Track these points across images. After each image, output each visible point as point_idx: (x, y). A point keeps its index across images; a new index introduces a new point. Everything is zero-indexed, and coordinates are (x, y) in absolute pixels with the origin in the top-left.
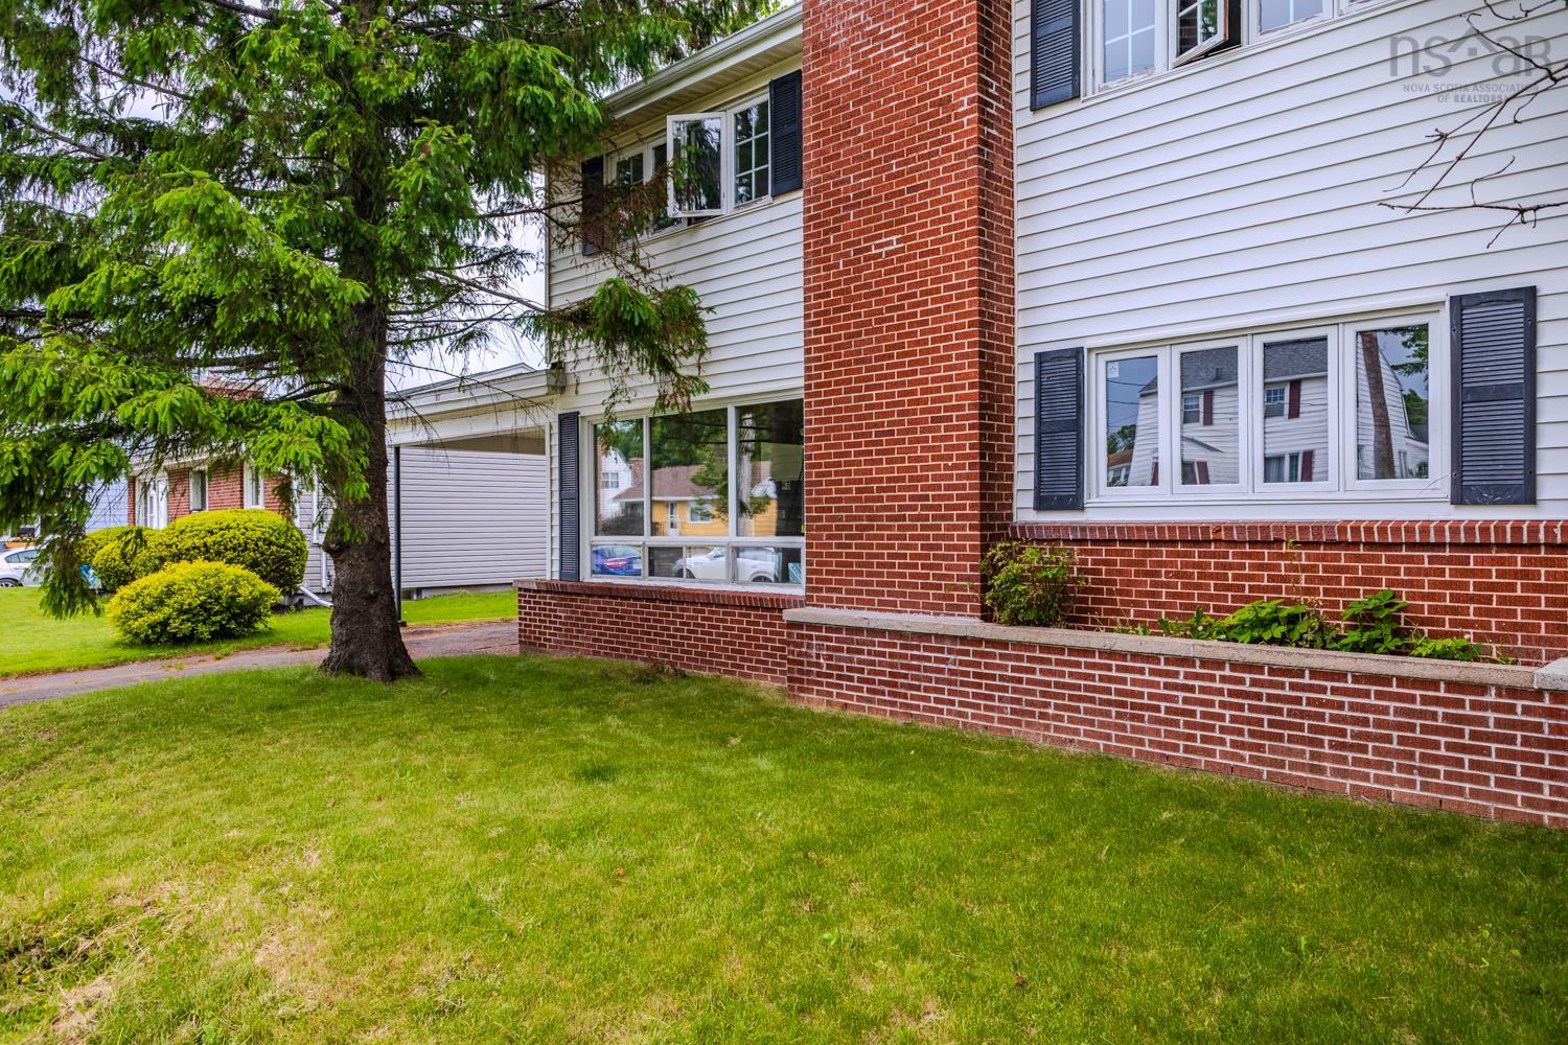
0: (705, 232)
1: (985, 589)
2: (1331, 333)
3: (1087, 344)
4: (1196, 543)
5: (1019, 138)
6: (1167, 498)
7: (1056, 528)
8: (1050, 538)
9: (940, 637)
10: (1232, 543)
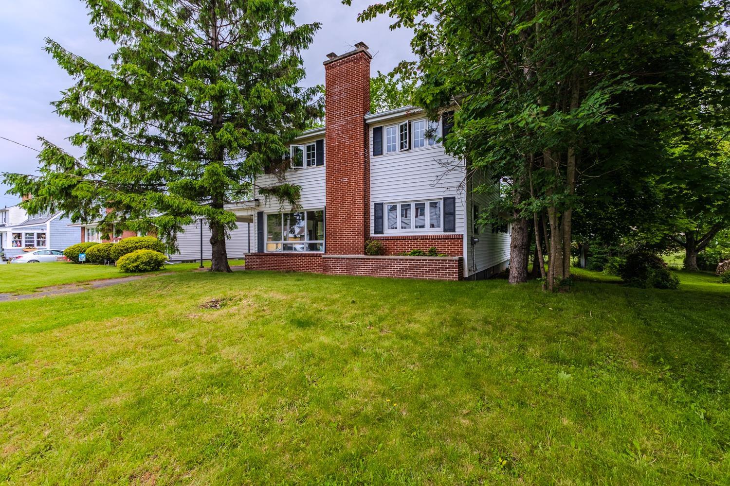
0: (299, 172)
1: (365, 249)
2: (426, 202)
3: (384, 202)
4: (404, 239)
5: (371, 161)
6: (399, 231)
7: (378, 237)
8: (379, 239)
9: (357, 259)
10: (410, 239)
